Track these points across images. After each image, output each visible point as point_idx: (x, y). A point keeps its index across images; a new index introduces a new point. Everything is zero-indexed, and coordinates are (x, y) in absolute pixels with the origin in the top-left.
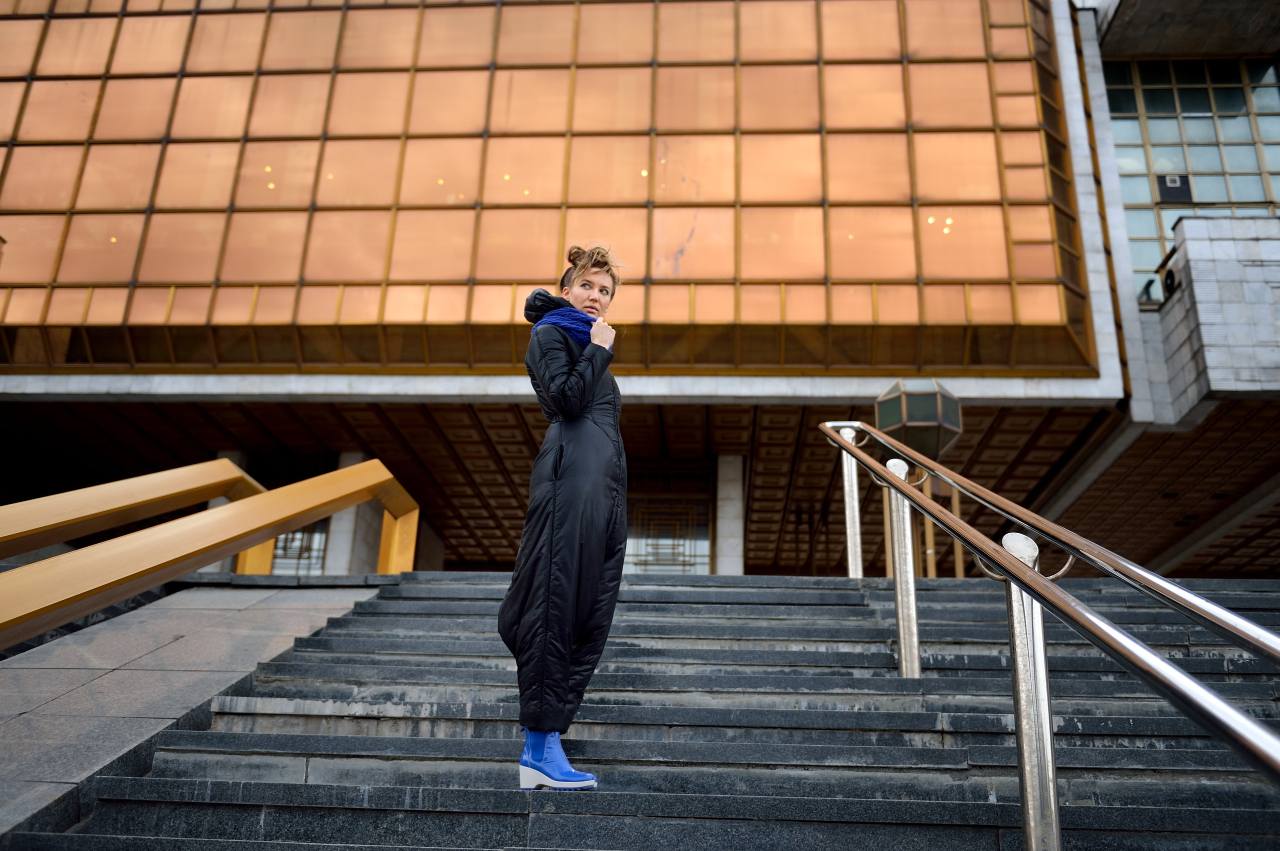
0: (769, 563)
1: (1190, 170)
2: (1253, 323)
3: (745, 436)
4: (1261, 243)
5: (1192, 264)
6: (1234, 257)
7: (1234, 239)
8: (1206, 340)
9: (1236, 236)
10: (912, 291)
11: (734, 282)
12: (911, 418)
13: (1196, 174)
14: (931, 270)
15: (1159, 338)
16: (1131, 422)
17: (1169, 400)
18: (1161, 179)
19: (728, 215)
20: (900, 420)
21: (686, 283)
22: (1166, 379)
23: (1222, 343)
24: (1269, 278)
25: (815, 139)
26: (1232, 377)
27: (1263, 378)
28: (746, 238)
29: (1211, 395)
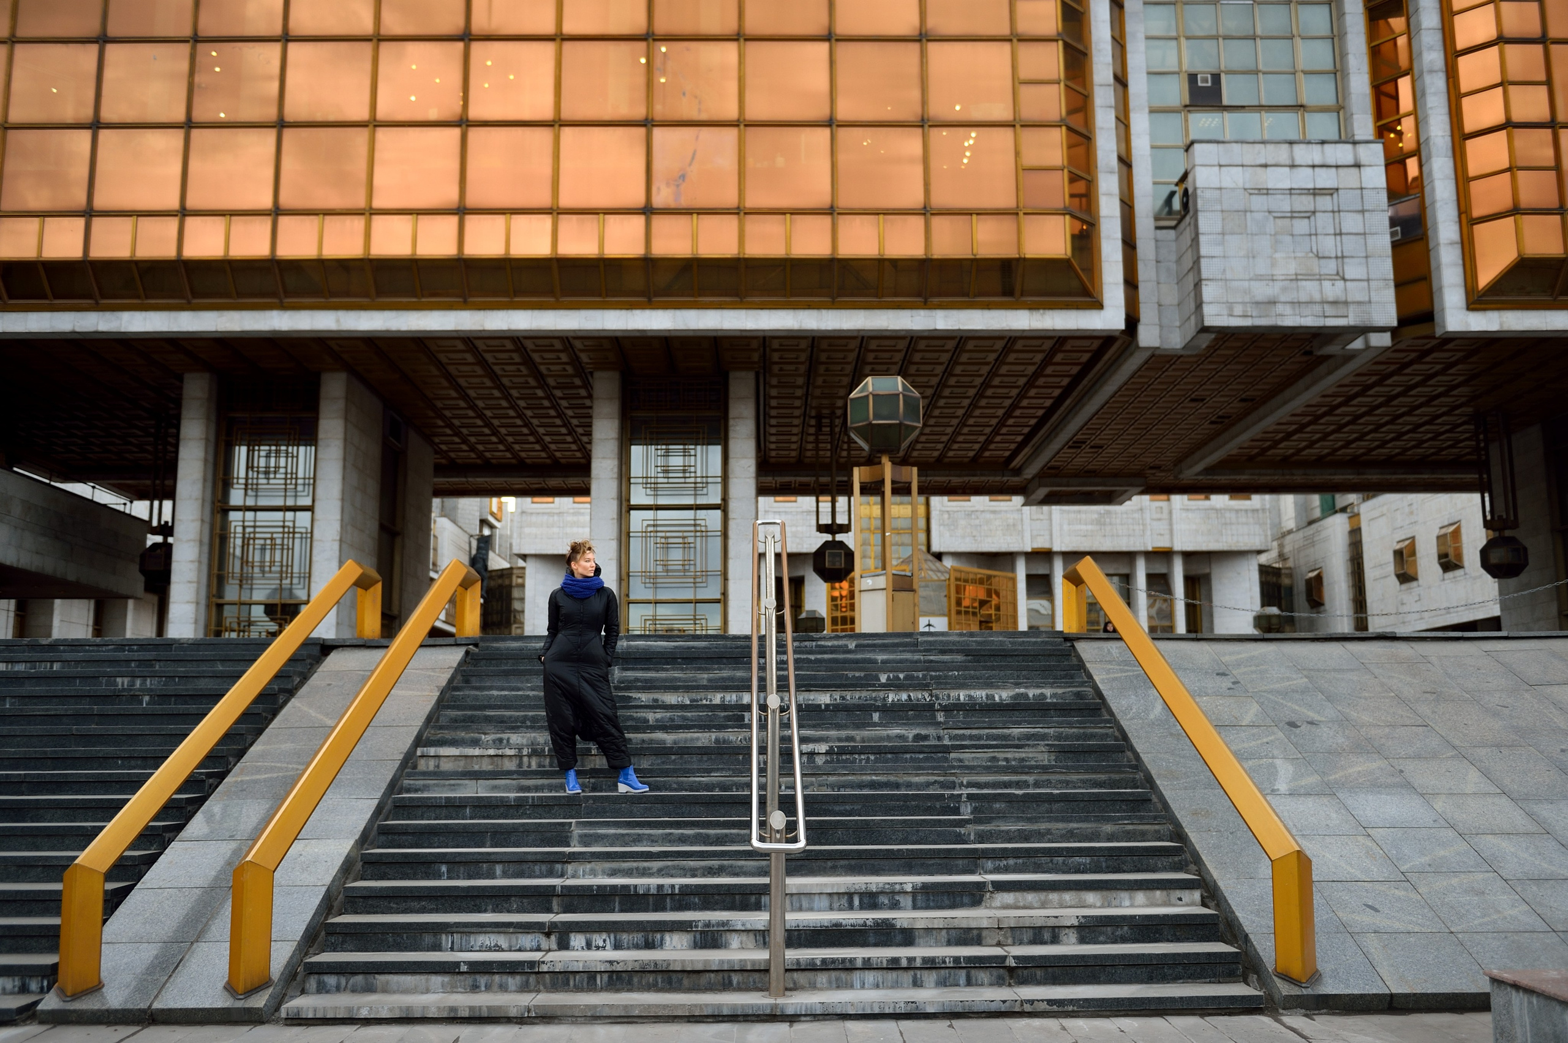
0: (792, 460)
1: (1223, 68)
2: (1252, 255)
3: (756, 357)
4: (1269, 169)
5: (1199, 192)
6: (1241, 185)
7: (1242, 166)
8: (1205, 274)
9: (1245, 163)
10: (918, 222)
11: (739, 211)
12: (876, 417)
13: (1228, 72)
14: (939, 200)
15: (1174, 257)
16: (1138, 347)
17: (1178, 324)
18: (1192, 78)
19: (730, 135)
20: (868, 418)
21: (687, 212)
22: (1176, 302)
23: (1219, 277)
24: (1273, 208)
25: (824, 47)
26: (1225, 312)
27: (1254, 314)
28: (750, 162)
29: (1205, 330)
